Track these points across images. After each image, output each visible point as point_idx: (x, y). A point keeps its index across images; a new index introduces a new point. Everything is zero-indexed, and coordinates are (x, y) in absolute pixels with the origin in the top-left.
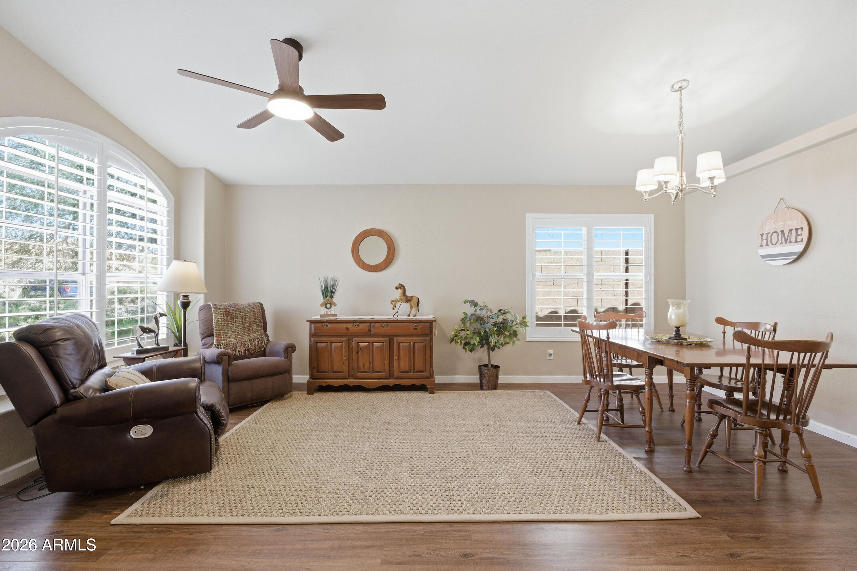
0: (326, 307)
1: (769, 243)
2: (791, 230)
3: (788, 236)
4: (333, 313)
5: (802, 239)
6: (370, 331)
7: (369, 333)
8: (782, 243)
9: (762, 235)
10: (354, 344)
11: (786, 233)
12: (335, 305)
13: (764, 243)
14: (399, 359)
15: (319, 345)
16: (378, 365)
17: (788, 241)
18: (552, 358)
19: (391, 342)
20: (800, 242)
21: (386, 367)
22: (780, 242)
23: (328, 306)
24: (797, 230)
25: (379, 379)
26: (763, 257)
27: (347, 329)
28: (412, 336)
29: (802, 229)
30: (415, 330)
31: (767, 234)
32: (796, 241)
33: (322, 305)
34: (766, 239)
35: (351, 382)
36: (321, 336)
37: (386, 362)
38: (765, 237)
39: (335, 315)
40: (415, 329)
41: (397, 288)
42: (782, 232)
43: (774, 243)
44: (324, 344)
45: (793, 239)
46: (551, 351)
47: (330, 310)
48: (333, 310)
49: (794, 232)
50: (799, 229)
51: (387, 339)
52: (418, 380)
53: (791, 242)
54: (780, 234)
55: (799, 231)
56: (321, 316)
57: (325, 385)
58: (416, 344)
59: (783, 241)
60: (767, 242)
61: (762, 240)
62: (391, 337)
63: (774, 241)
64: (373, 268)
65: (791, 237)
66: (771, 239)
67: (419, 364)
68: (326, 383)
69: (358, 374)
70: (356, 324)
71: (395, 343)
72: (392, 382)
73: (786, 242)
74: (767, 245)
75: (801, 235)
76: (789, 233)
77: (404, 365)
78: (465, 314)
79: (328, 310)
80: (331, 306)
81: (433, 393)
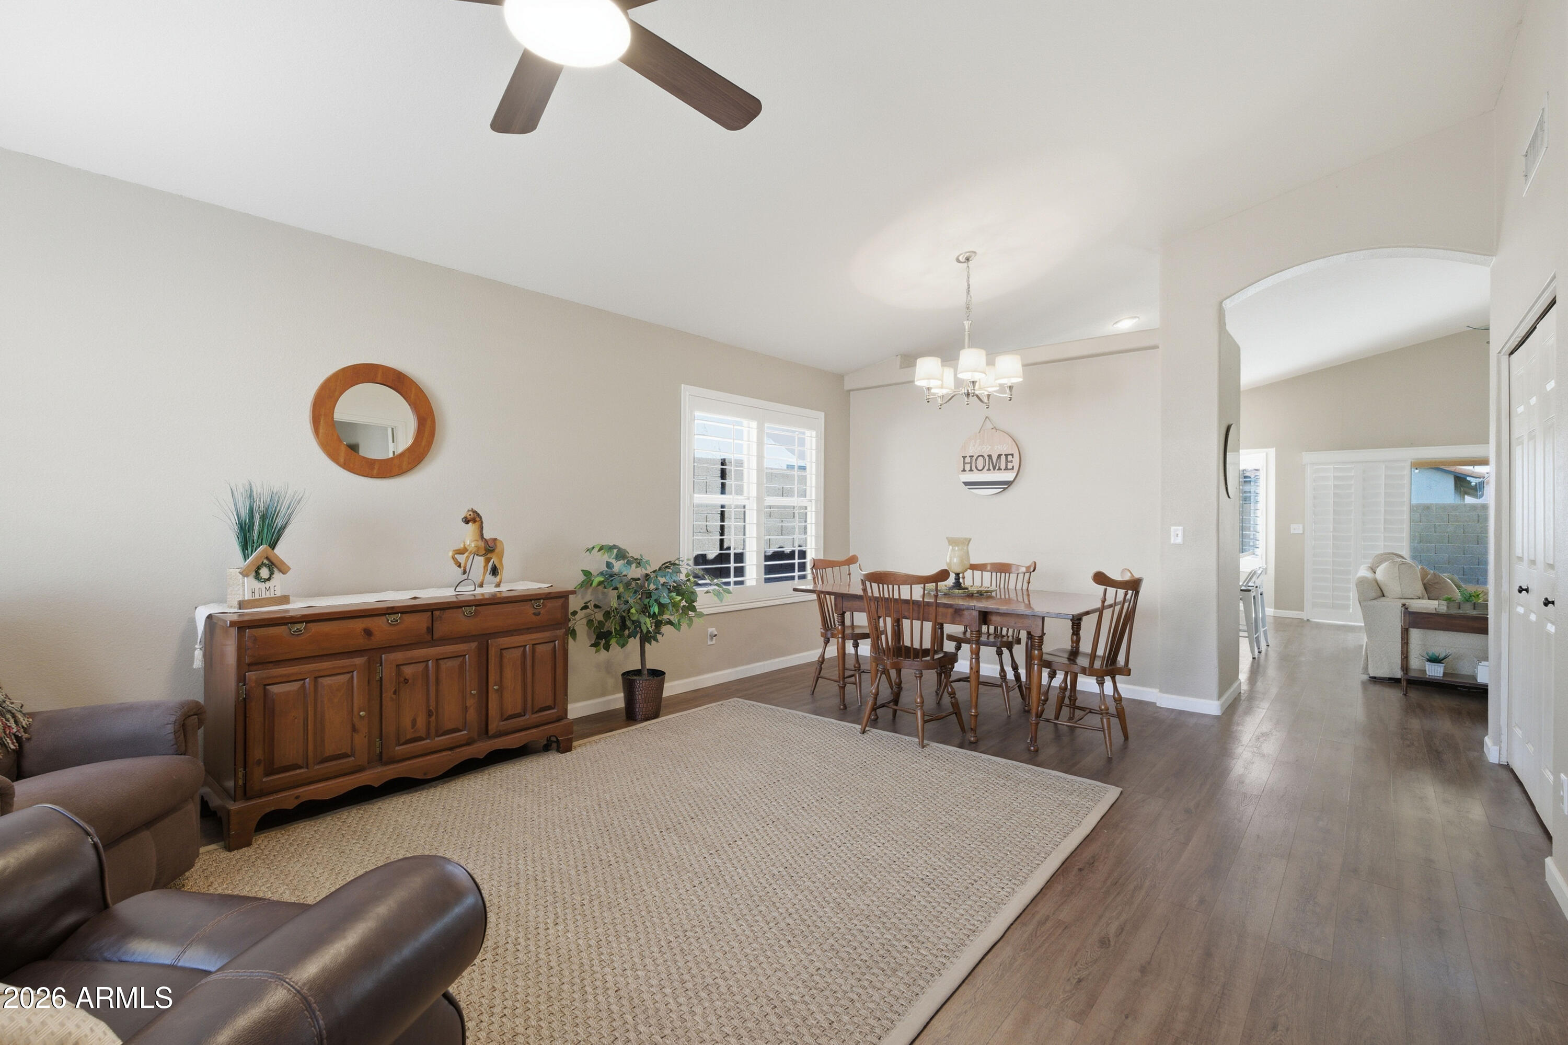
0: (257, 576)
1: (974, 468)
2: (1000, 456)
3: (996, 463)
4: (279, 594)
5: (1013, 467)
6: (430, 630)
7: (430, 638)
8: (989, 470)
9: (964, 457)
10: (387, 672)
11: (995, 459)
12: (284, 569)
13: (968, 467)
14: (500, 691)
15: (275, 689)
16: (450, 712)
17: (997, 468)
18: (714, 642)
19: (483, 653)
20: (1010, 469)
21: (472, 715)
22: (987, 467)
23: (264, 573)
24: (1006, 456)
25: (451, 749)
26: (966, 484)
27: (368, 633)
28: (529, 630)
29: (1012, 455)
30: (534, 616)
31: (971, 457)
32: (1006, 469)
33: (244, 574)
34: (971, 463)
35: (373, 776)
36: (277, 663)
37: (470, 702)
38: (968, 460)
39: (285, 599)
40: (534, 614)
41: (467, 521)
42: (990, 456)
43: (980, 469)
44: (295, 686)
45: (1003, 467)
46: (712, 630)
47: (268, 584)
48: (279, 584)
49: (1003, 458)
50: (1010, 455)
51: (474, 645)
52: (541, 728)
53: (1000, 469)
54: (987, 458)
55: (1010, 458)
56: (241, 605)
57: (297, 802)
58: (540, 648)
59: (991, 468)
60: (971, 467)
61: (965, 463)
62: (483, 639)
63: (980, 467)
64: (376, 467)
65: (1000, 464)
66: (976, 464)
67: (543, 694)
68: (297, 797)
69: (397, 748)
70: (393, 617)
71: (493, 652)
72: (482, 748)
73: (994, 469)
74: (971, 470)
75: (1012, 462)
76: (997, 459)
77: (513, 700)
78: (587, 573)
79: (262, 586)
80: (272, 573)
81: (568, 749)
